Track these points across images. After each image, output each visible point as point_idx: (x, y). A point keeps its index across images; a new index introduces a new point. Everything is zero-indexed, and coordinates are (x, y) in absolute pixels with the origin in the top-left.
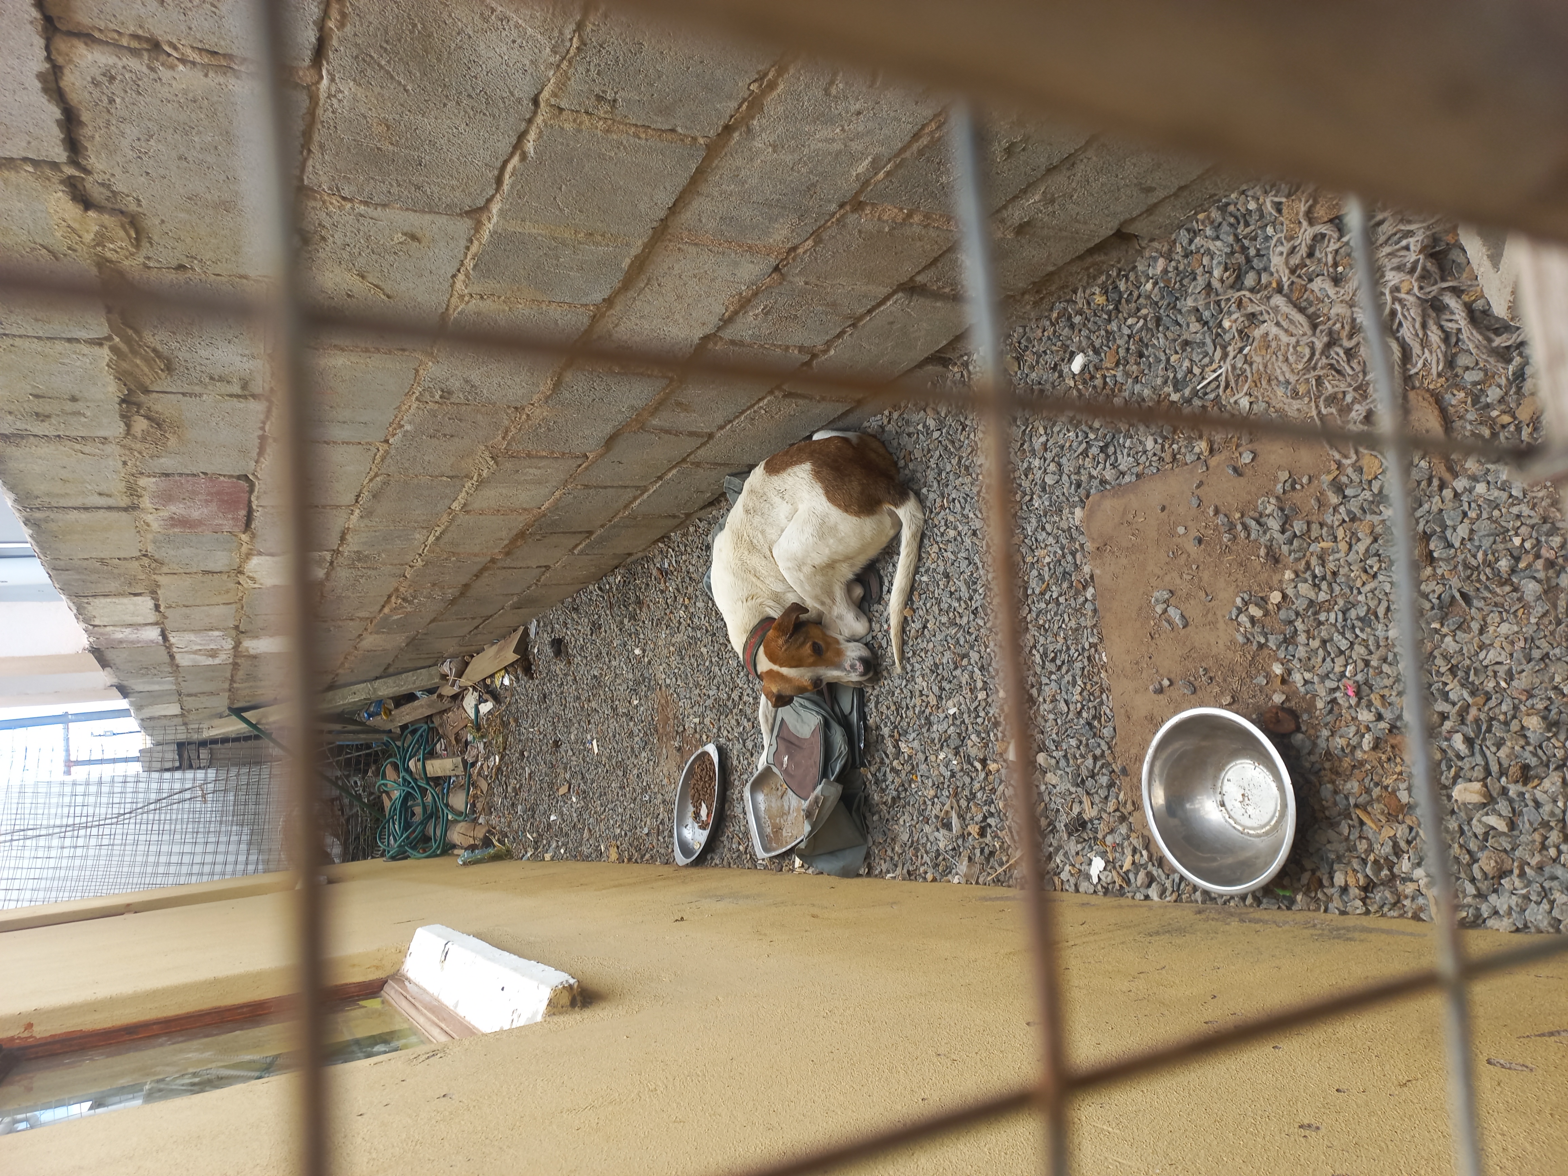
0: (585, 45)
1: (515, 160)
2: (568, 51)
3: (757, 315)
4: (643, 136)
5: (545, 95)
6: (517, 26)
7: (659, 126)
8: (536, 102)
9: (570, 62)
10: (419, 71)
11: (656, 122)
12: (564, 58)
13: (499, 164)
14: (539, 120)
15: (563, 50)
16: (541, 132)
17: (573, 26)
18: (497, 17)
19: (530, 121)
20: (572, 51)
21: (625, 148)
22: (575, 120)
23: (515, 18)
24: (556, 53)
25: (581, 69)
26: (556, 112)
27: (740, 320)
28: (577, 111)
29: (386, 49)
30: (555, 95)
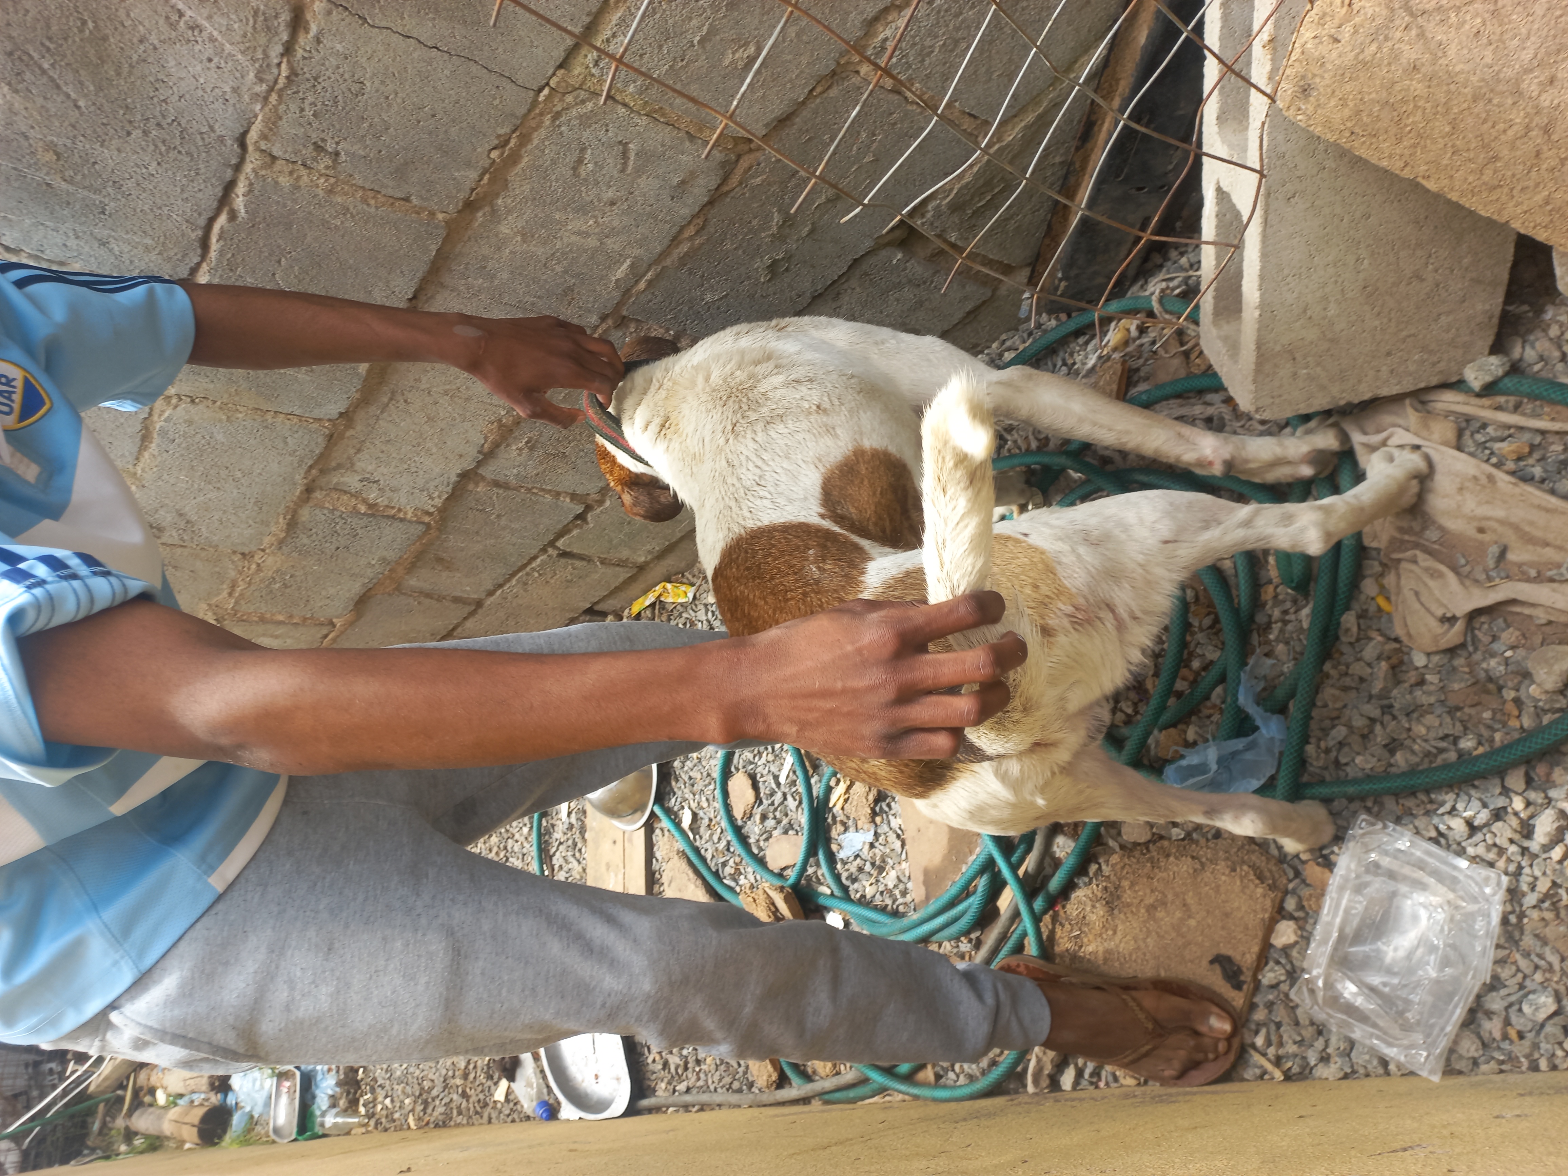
0: (297, 75)
1: (222, 219)
2: (276, 82)
3: (520, 449)
4: (372, 202)
5: (253, 135)
6: (212, 40)
7: (390, 192)
8: (242, 141)
9: (280, 96)
10: (93, 82)
11: (387, 187)
12: (271, 89)
13: (202, 222)
14: (248, 168)
15: (270, 78)
16: (251, 184)
17: (279, 49)
18: (186, 23)
19: (238, 168)
20: (282, 81)
21: (353, 216)
22: (291, 173)
23: (210, 29)
24: (261, 80)
25: (293, 107)
26: (268, 159)
27: (502, 453)
28: (294, 162)
29: (48, 50)
30: (264, 137)
